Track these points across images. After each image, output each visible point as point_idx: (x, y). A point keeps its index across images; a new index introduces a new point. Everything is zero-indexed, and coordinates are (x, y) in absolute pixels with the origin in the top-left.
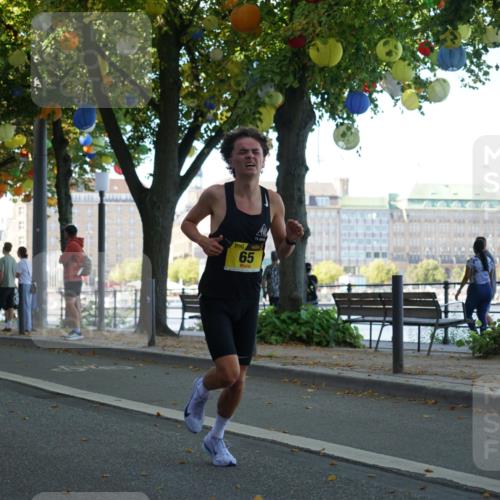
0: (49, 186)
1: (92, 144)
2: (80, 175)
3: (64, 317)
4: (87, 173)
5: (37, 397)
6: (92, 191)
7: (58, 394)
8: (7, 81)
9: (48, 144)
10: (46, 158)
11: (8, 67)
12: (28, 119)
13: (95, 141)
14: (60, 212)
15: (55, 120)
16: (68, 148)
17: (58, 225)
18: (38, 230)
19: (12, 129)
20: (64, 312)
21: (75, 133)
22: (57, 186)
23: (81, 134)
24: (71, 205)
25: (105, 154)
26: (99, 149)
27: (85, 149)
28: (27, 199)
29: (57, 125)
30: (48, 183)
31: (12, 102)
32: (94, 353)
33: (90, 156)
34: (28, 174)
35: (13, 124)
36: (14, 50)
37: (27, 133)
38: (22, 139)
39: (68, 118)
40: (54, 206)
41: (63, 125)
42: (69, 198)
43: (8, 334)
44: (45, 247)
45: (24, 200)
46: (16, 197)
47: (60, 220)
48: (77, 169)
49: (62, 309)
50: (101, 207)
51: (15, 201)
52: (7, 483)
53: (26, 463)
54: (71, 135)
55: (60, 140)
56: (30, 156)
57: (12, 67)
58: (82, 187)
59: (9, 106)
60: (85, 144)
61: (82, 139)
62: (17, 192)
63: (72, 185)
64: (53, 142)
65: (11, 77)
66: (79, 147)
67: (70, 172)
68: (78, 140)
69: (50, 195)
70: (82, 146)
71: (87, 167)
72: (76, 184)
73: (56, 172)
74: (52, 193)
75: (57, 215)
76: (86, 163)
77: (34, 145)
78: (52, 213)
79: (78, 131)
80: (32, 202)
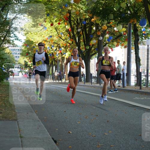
0: (132, 43)
1: (145, 31)
2: (142, 40)
3: (136, 83)
4: (143, 39)
5: (129, 106)
6: (145, 45)
7: (135, 106)
8: (120, 12)
9: (132, 31)
10: (131, 35)
11: (121, 7)
12: (126, 23)
13: (146, 30)
14: (135, 51)
15: (134, 24)
16: (138, 32)
17: (135, 55)
18: (129, 57)
19: (121, 26)
20: (136, 82)
21: (140, 28)
22: (134, 44)
23: (142, 28)
24: (139, 49)
25: (149, 34)
26: (148, 32)
27: (143, 32)
28: (125, 47)
29: (135, 25)
30: (132, 42)
31: (121, 18)
32: (146, 94)
33: (145, 34)
34: (126, 40)
35: (122, 25)
36: (122, 3)
37: (126, 27)
38: (124, 29)
39: (138, 23)
40: (133, 49)
41: (137, 25)
42: (138, 47)
43: (120, 88)
44: (131, 62)
45: (124, 48)
46: (122, 47)
47: (135, 54)
48: (140, 38)
49: (135, 80)
50: (148, 50)
51: (122, 48)
52: (122, 132)
53: (127, 126)
54: (139, 28)
55: (136, 30)
56: (126, 34)
57: (122, 8)
58: (142, 44)
59: (121, 19)
60: (143, 31)
61: (142, 29)
62: (122, 45)
63: (139, 43)
64: (133, 30)
65: (121, 11)
66: (141, 32)
67: (138, 39)
68: (141, 29)
69: (132, 46)
70: (142, 31)
71: (143, 38)
72: (140, 43)
73: (134, 39)
74: (133, 46)
75: (134, 52)
76: (143, 36)
77: (128, 31)
78: (133, 52)
79: (141, 27)
80: (127, 48)
